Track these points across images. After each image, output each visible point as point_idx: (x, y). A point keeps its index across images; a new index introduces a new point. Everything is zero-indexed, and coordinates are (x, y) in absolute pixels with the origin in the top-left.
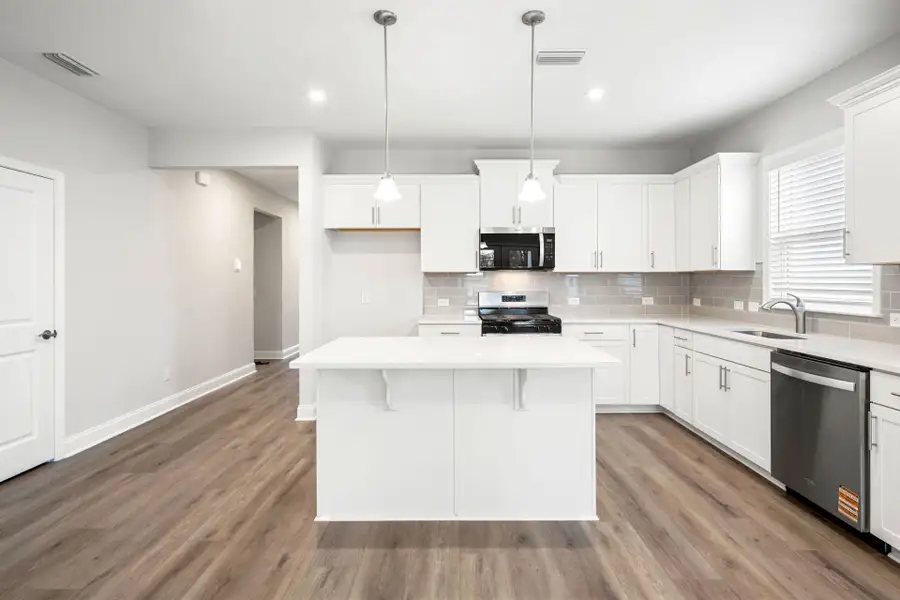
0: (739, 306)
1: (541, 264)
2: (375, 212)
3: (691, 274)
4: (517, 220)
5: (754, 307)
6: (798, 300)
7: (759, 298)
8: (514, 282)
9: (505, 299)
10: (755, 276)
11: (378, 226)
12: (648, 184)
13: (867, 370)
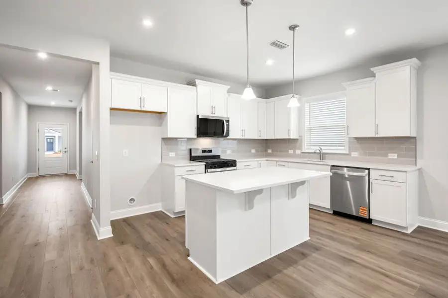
0: (291, 152)
1: (224, 135)
2: (142, 100)
3: (266, 140)
4: (213, 113)
5: (298, 152)
6: (321, 149)
7: (301, 148)
8: (206, 143)
9: (204, 151)
10: (299, 141)
11: (143, 109)
12: (258, 102)
13: (369, 169)
